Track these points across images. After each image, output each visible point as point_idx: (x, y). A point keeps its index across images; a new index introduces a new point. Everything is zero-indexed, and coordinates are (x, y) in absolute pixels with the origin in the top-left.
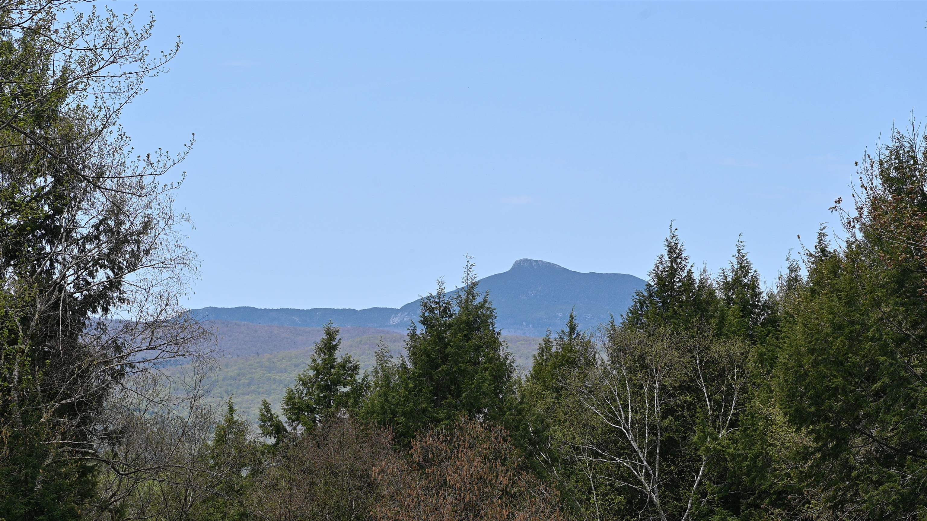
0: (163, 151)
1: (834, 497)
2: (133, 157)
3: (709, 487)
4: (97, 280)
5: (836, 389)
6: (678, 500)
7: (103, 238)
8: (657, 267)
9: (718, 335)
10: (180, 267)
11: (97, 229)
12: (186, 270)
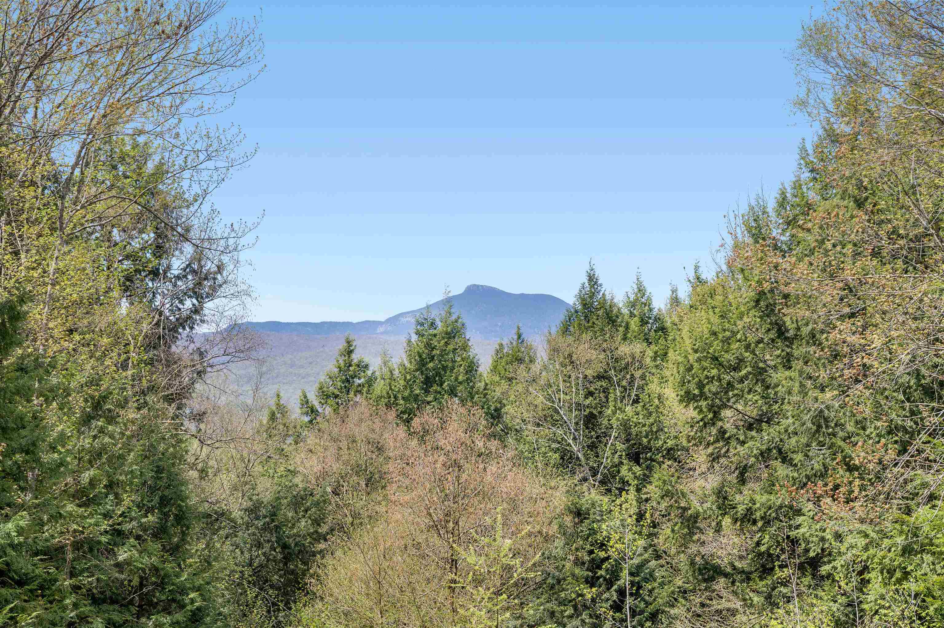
0: (243, 221)
1: (712, 454)
2: (222, 225)
3: (620, 446)
4: (186, 307)
5: (713, 377)
6: (597, 456)
7: (190, 277)
8: (581, 291)
9: (625, 339)
10: (244, 297)
11: (185, 271)
12: (249, 299)
